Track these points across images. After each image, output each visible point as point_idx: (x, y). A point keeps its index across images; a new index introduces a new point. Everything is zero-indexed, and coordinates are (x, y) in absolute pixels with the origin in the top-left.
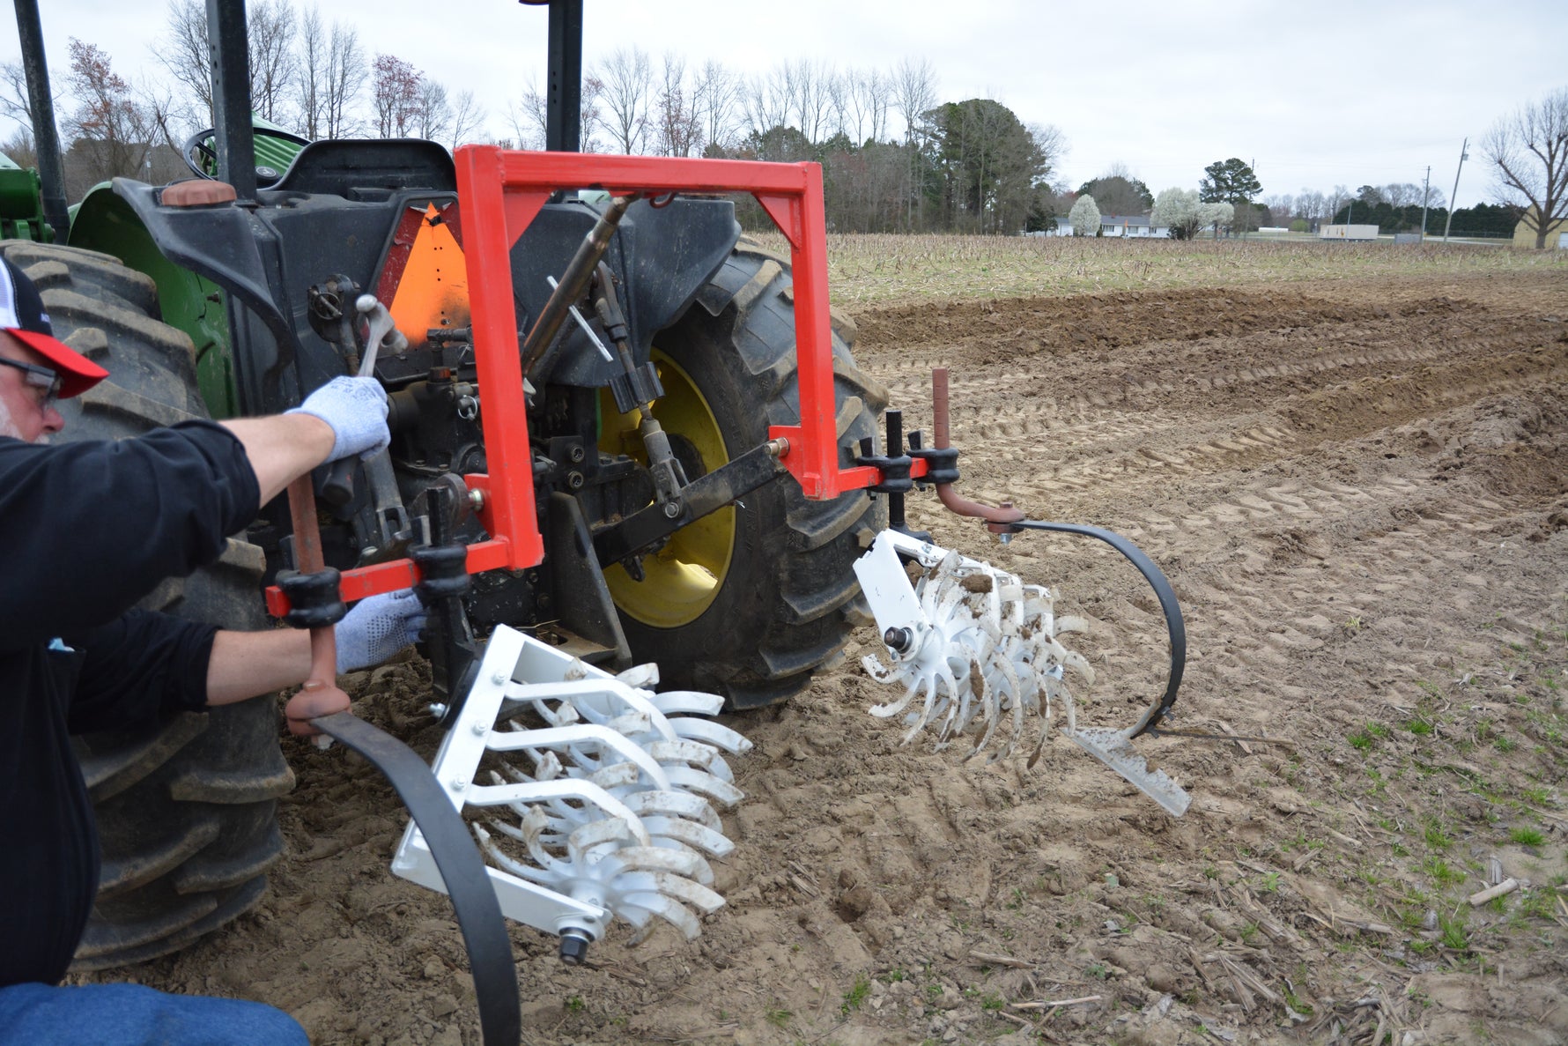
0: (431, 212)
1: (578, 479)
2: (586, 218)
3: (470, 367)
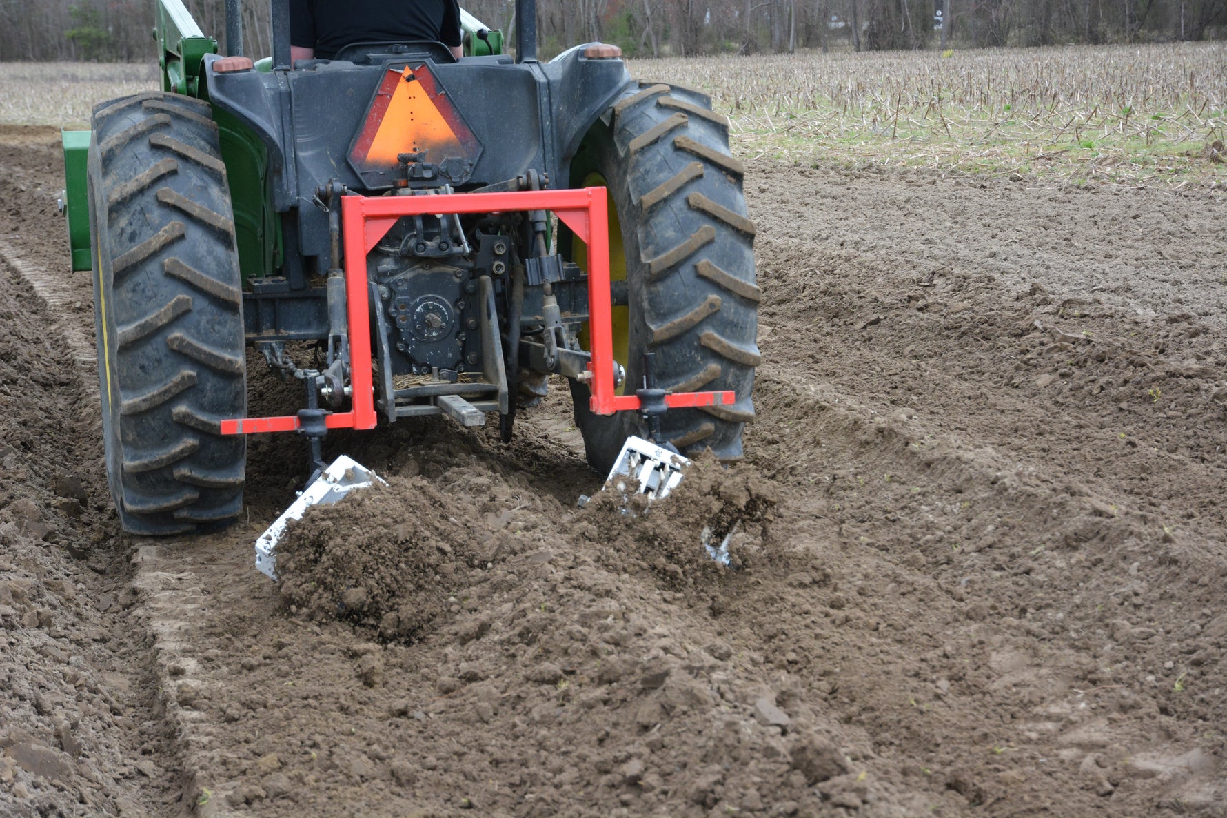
0: (407, 72)
1: (500, 267)
2: (529, 76)
3: (418, 179)
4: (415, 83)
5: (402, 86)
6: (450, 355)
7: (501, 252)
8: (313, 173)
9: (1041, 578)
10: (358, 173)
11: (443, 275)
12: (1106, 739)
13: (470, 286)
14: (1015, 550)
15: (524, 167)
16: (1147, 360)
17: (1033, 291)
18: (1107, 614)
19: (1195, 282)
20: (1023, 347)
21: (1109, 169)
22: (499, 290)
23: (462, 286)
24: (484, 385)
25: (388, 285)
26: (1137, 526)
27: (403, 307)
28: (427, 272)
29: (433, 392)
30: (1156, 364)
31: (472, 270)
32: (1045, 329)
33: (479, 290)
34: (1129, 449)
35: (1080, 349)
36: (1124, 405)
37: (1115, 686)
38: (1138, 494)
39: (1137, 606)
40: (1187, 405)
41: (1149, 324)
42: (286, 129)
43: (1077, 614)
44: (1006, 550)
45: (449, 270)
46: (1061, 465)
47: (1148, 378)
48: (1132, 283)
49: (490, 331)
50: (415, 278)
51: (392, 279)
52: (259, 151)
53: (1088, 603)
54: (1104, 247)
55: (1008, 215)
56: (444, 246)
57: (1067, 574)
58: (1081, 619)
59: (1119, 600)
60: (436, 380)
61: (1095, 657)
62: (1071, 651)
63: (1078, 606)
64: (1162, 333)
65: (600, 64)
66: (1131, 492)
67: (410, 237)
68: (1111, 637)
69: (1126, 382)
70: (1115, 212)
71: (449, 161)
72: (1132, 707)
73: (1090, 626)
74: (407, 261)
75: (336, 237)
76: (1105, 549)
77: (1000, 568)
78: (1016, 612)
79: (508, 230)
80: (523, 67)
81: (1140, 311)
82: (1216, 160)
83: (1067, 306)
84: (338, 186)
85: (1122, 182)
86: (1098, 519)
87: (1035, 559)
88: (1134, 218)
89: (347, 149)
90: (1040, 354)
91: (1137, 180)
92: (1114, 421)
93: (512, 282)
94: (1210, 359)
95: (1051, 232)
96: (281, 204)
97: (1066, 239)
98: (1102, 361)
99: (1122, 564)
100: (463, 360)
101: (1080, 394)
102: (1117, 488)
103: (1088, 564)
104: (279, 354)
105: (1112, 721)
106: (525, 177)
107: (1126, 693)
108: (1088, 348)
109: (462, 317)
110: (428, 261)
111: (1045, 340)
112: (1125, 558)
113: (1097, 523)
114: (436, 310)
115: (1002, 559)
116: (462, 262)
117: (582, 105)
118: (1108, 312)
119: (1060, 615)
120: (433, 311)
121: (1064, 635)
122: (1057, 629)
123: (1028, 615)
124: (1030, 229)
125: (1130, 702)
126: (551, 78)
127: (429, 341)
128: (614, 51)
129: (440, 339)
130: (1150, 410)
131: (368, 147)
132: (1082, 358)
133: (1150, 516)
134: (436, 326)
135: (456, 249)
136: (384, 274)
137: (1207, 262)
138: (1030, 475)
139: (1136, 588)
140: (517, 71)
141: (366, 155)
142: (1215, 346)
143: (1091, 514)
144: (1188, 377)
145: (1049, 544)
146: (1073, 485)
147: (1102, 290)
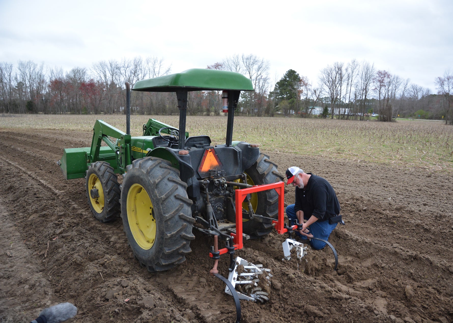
0: (210, 150)
2: (233, 150)
4: (211, 152)
5: (209, 153)
6: (221, 216)
10: (200, 175)
11: (221, 198)
15: (234, 171)
23: (224, 200)
28: (218, 198)
31: (225, 196)
50: (216, 200)
56: (225, 192)
60: (220, 223)
71: (222, 171)
74: (213, 196)
80: (229, 147)
89: (197, 169)
106: (243, 175)
109: (224, 207)
110: (218, 195)
114: (220, 206)
117: (252, 158)
126: (240, 150)
127: (218, 214)
129: (220, 213)
131: (202, 168)
141: (201, 170)
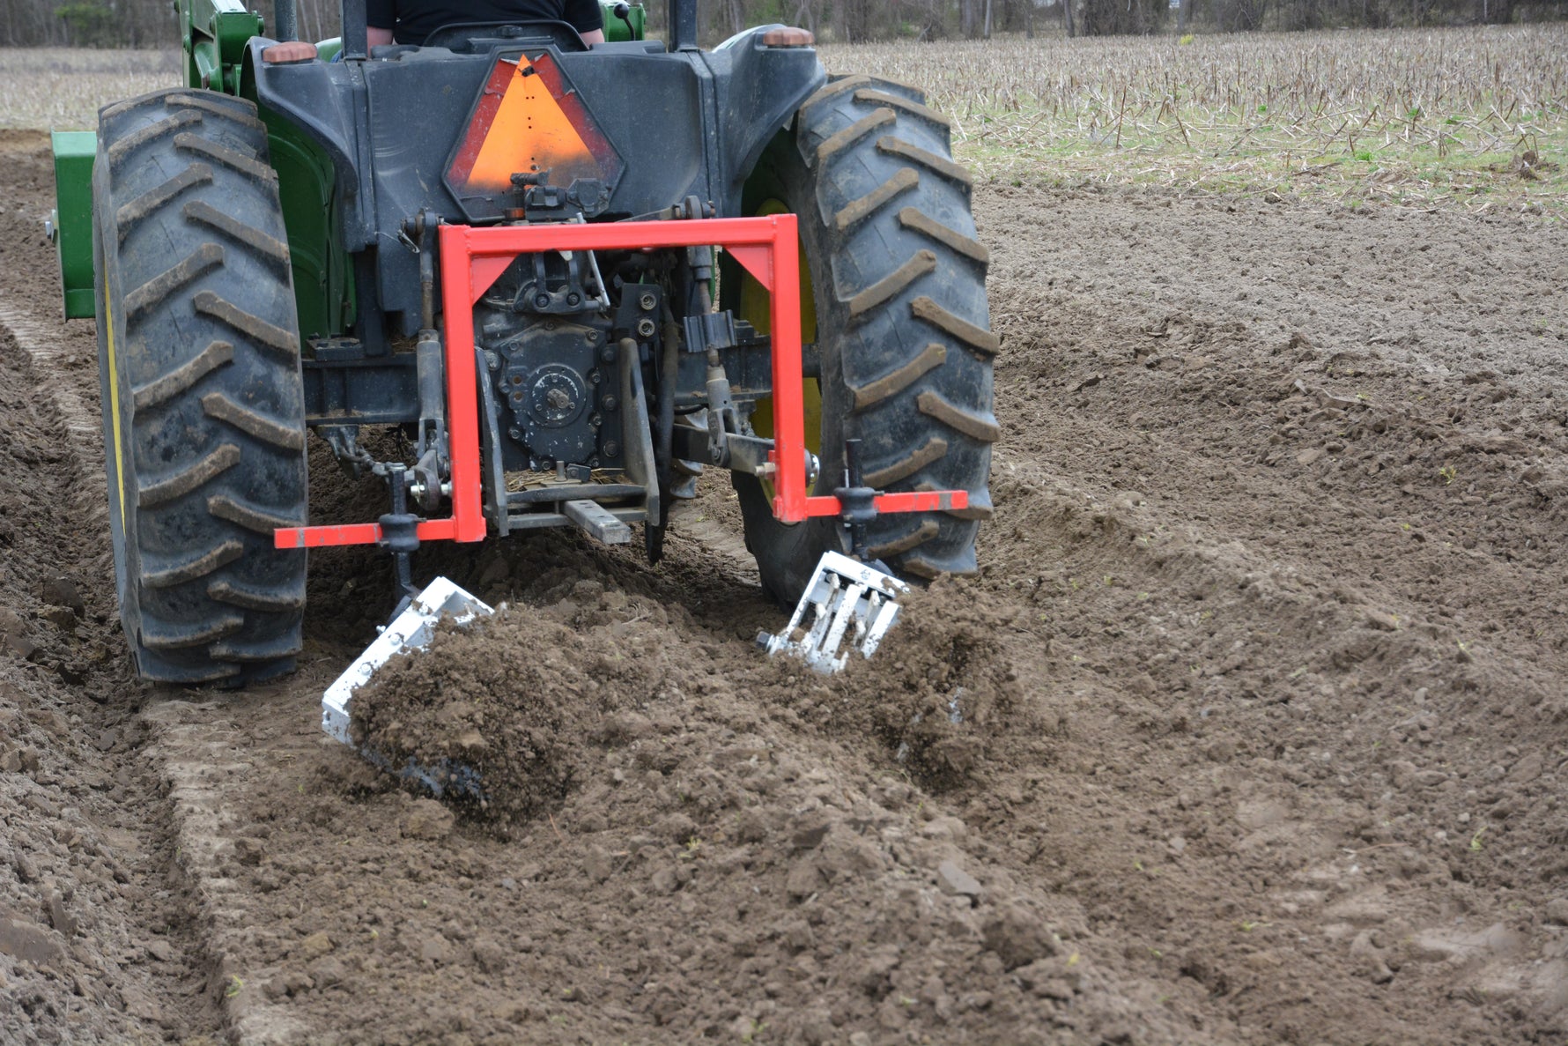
0: (523, 63)
1: (647, 327)
2: (687, 68)
3: (538, 208)
4: (534, 78)
5: (517, 82)
6: (581, 444)
7: (649, 306)
8: (397, 199)
9: (1303, 707)
10: (458, 199)
11: (572, 338)
12: (1384, 911)
13: (608, 353)
14: (1269, 672)
15: (681, 192)
16: (1438, 430)
17: (1294, 343)
18: (1387, 754)
19: (1500, 331)
20: (1281, 414)
21: (1391, 187)
22: (646, 357)
23: (598, 352)
24: (627, 486)
25: (497, 351)
26: (1424, 642)
27: (518, 381)
28: (549, 334)
29: (559, 495)
30: (1450, 436)
31: (610, 330)
32: (1309, 391)
33: (620, 357)
34: (1414, 544)
35: (1353, 417)
36: (1409, 488)
37: (1395, 844)
38: (1426, 601)
39: (1424, 744)
40: (1489, 488)
41: (1442, 385)
42: (361, 140)
43: (1348, 754)
44: (1258, 673)
45: (580, 330)
46: (1329, 565)
47: (1440, 454)
48: (1420, 332)
49: (635, 414)
50: (535, 341)
51: (503, 343)
52: (323, 168)
53: (1363, 739)
54: (1385, 287)
55: (1262, 246)
56: (574, 298)
57: (1336, 702)
58: (1353, 760)
59: (1401, 736)
60: (562, 478)
61: (1370, 808)
62: (1341, 801)
63: (1349, 744)
64: (1458, 396)
65: (785, 55)
66: (1418, 598)
67: (528, 287)
68: (1391, 782)
69: (1411, 459)
70: (1398, 242)
71: (579, 184)
72: (1418, 871)
73: (1363, 769)
74: (523, 319)
75: (429, 287)
76: (1384, 671)
77: (1250, 695)
78: (1270, 752)
79: (658, 276)
80: (679, 57)
81: (1430, 369)
82: (1527, 175)
83: (1337, 362)
84: (431, 217)
85: (1407, 204)
86: (1375, 632)
87: (1295, 683)
88: (1423, 249)
89: (442, 166)
90: (1302, 423)
91: (1427, 202)
92: (1396, 508)
93: (663, 344)
94: (1519, 430)
95: (1317, 268)
96: (354, 242)
97: (1336, 277)
98: (1381, 432)
99: (1406, 690)
100: (598, 452)
101: (1353, 474)
102: (1400, 594)
103: (1362, 690)
104: (350, 443)
105: (1391, 889)
106: (683, 206)
107: (1409, 853)
108: (1363, 415)
109: (597, 393)
110: (552, 319)
111: (1309, 405)
112: (1409, 682)
113: (1374, 638)
114: (561, 384)
115: (1253, 683)
116: (597, 321)
117: (760, 111)
118: (1389, 370)
119: (1327, 755)
120: (557, 386)
121: (1331, 780)
122: (1323, 772)
123: (1286, 755)
124: (1290, 264)
125: (1414, 864)
126: (717, 72)
127: (553, 426)
128: (803, 37)
129: (567, 424)
130: (1442, 494)
131: (470, 165)
132: (1356, 428)
133: (1442, 629)
134: (562, 406)
135: (590, 304)
136: (493, 336)
137: (1515, 306)
138: (1289, 577)
139: (1423, 720)
140: (672, 63)
141: (468, 175)
142: (1524, 413)
143: (1366, 626)
144: (1490, 452)
145: (1312, 664)
146: (1343, 589)
147: (1382, 342)
